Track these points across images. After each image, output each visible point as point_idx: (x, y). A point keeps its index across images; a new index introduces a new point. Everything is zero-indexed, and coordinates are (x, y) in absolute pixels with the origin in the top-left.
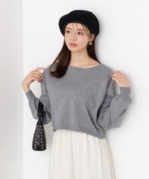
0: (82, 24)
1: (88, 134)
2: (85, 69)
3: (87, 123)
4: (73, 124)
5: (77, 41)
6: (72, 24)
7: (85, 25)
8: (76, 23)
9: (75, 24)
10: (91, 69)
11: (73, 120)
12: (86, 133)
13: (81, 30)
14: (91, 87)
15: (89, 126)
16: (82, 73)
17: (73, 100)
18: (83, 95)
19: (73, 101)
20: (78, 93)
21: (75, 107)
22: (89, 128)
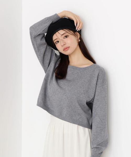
0: (62, 29)
1: (79, 125)
2: (80, 68)
3: (78, 115)
5: (67, 44)
7: (65, 29)
9: (57, 33)
10: (85, 69)
12: (77, 124)
13: (64, 33)
14: (84, 83)
15: (80, 118)
16: (77, 72)
21: (68, 101)
22: (80, 120)
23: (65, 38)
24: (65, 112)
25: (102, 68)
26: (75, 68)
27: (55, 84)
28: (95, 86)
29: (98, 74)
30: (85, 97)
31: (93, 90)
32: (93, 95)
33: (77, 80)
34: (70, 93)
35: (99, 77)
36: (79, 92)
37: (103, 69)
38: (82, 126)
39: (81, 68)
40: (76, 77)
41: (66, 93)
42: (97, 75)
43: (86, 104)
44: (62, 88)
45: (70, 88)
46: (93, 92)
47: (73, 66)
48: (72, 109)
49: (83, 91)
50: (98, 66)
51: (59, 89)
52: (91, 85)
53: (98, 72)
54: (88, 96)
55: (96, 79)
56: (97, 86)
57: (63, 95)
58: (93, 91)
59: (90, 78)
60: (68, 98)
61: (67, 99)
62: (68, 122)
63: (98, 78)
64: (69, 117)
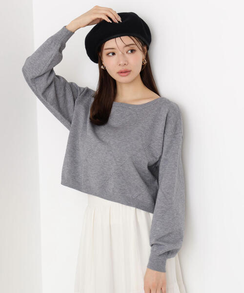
1: (137, 208)
3: (135, 190)
4: (112, 190)
6: (114, 40)
8: (119, 38)
10: (144, 106)
11: (111, 184)
12: (134, 207)
15: (140, 195)
16: (129, 112)
17: (111, 153)
18: (129, 145)
19: (111, 155)
20: (120, 142)
21: (115, 164)
22: (140, 198)
23: (130, 52)
24: (111, 185)
25: (175, 103)
26: (126, 106)
27: (92, 137)
28: (162, 136)
29: (167, 115)
30: (146, 156)
31: (159, 142)
32: (159, 152)
33: (130, 126)
34: (119, 149)
35: (169, 119)
36: (134, 147)
37: (177, 106)
38: (143, 210)
39: (137, 106)
40: (127, 121)
41: (111, 151)
42: (165, 116)
43: (147, 169)
44: (103, 142)
45: (119, 140)
46: (160, 147)
47: (122, 103)
48: (124, 180)
49: (141, 146)
50: (168, 100)
51: (99, 144)
52: (154, 135)
53: (167, 110)
54: (151, 154)
55: (163, 122)
56: (165, 135)
57: (106, 153)
58: (159, 145)
59: (152, 122)
60: (115, 160)
61: (113, 161)
62: (118, 203)
63: (168, 121)
64: (119, 194)
